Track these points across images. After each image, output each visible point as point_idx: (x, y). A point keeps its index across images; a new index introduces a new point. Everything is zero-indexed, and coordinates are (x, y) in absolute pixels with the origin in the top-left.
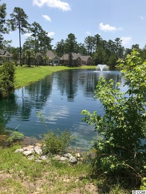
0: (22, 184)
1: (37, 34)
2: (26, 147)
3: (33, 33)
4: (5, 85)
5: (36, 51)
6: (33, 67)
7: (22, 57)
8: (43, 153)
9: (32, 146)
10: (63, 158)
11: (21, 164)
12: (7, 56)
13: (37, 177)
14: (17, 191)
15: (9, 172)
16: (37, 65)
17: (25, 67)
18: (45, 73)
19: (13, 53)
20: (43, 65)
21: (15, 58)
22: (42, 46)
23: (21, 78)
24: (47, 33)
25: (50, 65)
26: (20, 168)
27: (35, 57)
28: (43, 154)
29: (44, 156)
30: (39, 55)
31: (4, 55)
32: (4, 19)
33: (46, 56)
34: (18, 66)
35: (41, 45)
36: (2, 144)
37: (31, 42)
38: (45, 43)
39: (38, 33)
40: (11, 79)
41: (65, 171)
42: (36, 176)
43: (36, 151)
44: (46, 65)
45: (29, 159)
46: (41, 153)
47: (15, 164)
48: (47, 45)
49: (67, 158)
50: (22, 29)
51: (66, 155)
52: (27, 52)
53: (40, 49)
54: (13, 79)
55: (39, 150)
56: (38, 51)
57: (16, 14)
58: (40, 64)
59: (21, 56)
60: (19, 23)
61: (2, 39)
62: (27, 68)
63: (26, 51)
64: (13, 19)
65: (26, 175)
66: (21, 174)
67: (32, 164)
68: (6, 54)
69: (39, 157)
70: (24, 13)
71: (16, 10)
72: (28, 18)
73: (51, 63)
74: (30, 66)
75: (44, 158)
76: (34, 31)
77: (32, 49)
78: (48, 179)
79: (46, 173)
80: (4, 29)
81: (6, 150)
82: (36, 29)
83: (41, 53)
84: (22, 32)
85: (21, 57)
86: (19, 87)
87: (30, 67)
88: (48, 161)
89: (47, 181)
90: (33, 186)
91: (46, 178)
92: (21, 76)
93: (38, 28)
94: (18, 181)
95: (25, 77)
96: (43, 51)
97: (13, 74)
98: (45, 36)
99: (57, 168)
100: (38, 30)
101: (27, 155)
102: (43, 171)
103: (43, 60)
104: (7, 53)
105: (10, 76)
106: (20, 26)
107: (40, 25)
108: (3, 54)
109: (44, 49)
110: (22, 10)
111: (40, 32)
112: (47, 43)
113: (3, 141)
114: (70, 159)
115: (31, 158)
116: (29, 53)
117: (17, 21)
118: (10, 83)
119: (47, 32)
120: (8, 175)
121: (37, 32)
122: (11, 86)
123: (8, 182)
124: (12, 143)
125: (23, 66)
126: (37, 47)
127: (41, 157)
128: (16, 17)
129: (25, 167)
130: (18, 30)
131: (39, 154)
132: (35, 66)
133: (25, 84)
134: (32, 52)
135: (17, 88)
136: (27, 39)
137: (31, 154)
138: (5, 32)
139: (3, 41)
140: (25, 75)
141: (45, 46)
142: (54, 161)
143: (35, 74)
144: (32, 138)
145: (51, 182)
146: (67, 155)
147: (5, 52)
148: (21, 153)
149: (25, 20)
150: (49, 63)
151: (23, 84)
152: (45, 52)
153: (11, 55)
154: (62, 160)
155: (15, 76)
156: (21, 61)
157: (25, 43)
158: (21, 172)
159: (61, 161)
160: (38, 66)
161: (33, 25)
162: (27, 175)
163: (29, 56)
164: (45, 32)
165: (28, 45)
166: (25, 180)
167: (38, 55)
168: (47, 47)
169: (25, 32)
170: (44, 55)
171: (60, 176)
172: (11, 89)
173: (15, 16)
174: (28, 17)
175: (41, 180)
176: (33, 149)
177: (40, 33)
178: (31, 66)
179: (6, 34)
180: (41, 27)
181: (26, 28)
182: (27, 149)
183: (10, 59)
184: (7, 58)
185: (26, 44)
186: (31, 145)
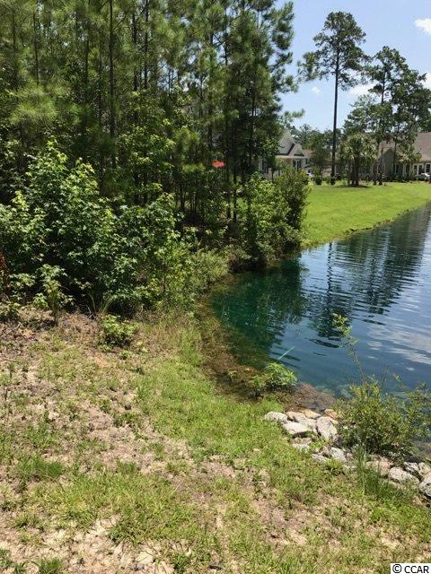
0: (254, 506)
1: (388, 83)
2: (298, 411)
3: (376, 82)
4: (274, 236)
5: (381, 137)
6: (366, 187)
7: (337, 158)
8: (339, 439)
9: (314, 414)
10: (397, 473)
11: (268, 453)
12: (296, 157)
13: (300, 501)
14: (234, 517)
15: (232, 463)
16: (379, 180)
17: (342, 187)
18: (400, 203)
19: (312, 147)
20: (400, 180)
21: (318, 162)
22: (400, 121)
23: (325, 219)
24: (423, 78)
25: (423, 180)
26: (264, 461)
27: (375, 157)
28: (339, 444)
29: (339, 450)
30: (390, 150)
31: (287, 154)
32: (286, 53)
33: (412, 150)
34: (324, 183)
35: (399, 118)
36: (240, 388)
37: (367, 112)
38: (413, 111)
39: (392, 80)
40: (294, 220)
41: (394, 515)
42: (298, 498)
43: (320, 430)
44: (408, 179)
45: (295, 445)
46: (335, 438)
47: (255, 450)
48: (421, 116)
49: (411, 476)
50: (344, 76)
51: (414, 466)
52: (354, 140)
53: (393, 129)
54: (298, 219)
55: (328, 429)
56: (387, 138)
57: (330, 33)
58: (391, 179)
59: (334, 155)
60: (338, 59)
61: (279, 108)
62: (347, 189)
63: (349, 138)
64: (321, 49)
65: (272, 484)
66: (259, 478)
67: (300, 463)
68: (294, 151)
69: (326, 450)
70: (353, 24)
71: (330, 22)
72: (365, 38)
73: (428, 171)
74: (357, 183)
75: (338, 454)
76: (380, 77)
77: (370, 131)
78: (330, 517)
79: (331, 500)
80: (285, 81)
81: (245, 408)
82: (387, 68)
83: (396, 141)
84: (344, 83)
85: (334, 159)
86: (316, 244)
87: (357, 185)
88: (346, 468)
89: (327, 522)
90: (283, 520)
91: (327, 514)
92: (325, 213)
93: (393, 65)
94: (248, 493)
95: (335, 215)
96: (404, 137)
97: (300, 207)
98: (415, 86)
99: (373, 497)
100: (392, 71)
101: (292, 433)
102: (324, 492)
103: (402, 164)
104: (298, 147)
105: (292, 212)
106: (341, 67)
107: (401, 55)
108: (286, 152)
109: (409, 128)
110: (350, 17)
111: (398, 78)
112: (421, 109)
113: (243, 381)
114: (423, 484)
115: (304, 445)
116: (357, 145)
117: (331, 54)
118: (289, 229)
119: (421, 74)
120: (228, 471)
121: (389, 77)
122: (289, 239)
123: (219, 487)
124: (263, 391)
125: (338, 183)
126: (385, 125)
127: (329, 449)
128: (331, 43)
129: (276, 463)
130: (332, 78)
131: (327, 438)
132: (371, 184)
133: (334, 235)
134: (366, 141)
135: (307, 245)
136: (356, 103)
137: (303, 435)
138: (289, 88)
139: (281, 113)
140: (337, 211)
141: (413, 120)
142: (367, 471)
143: (368, 208)
144: (321, 391)
145: (338, 531)
146: (416, 468)
147: (293, 145)
148: (279, 424)
149: (356, 45)
150: (421, 171)
151: (327, 235)
152: (411, 139)
153: (308, 154)
154: (394, 477)
155: (304, 212)
156: (333, 170)
157: (349, 117)
158: (263, 473)
159: (392, 479)
160: (381, 184)
161: (379, 56)
162: (274, 486)
163: (358, 153)
164: (416, 75)
165: (358, 120)
166: (265, 497)
167: (385, 150)
168: (418, 121)
169: (350, 83)
170: (406, 148)
171: (374, 522)
172: (293, 247)
173: (327, 39)
174: (365, 35)
175: (309, 514)
176: (312, 422)
177: (399, 81)
178: (361, 183)
179: (291, 93)
180: (404, 60)
181: (356, 72)
182: (298, 419)
183: (304, 164)
184: (294, 163)
185: (353, 118)
186: (313, 409)
